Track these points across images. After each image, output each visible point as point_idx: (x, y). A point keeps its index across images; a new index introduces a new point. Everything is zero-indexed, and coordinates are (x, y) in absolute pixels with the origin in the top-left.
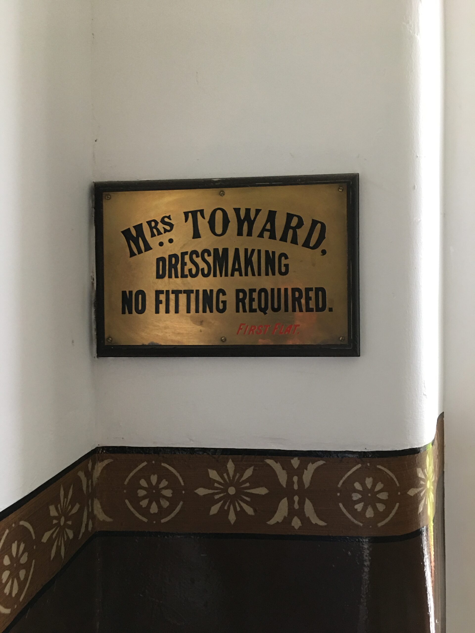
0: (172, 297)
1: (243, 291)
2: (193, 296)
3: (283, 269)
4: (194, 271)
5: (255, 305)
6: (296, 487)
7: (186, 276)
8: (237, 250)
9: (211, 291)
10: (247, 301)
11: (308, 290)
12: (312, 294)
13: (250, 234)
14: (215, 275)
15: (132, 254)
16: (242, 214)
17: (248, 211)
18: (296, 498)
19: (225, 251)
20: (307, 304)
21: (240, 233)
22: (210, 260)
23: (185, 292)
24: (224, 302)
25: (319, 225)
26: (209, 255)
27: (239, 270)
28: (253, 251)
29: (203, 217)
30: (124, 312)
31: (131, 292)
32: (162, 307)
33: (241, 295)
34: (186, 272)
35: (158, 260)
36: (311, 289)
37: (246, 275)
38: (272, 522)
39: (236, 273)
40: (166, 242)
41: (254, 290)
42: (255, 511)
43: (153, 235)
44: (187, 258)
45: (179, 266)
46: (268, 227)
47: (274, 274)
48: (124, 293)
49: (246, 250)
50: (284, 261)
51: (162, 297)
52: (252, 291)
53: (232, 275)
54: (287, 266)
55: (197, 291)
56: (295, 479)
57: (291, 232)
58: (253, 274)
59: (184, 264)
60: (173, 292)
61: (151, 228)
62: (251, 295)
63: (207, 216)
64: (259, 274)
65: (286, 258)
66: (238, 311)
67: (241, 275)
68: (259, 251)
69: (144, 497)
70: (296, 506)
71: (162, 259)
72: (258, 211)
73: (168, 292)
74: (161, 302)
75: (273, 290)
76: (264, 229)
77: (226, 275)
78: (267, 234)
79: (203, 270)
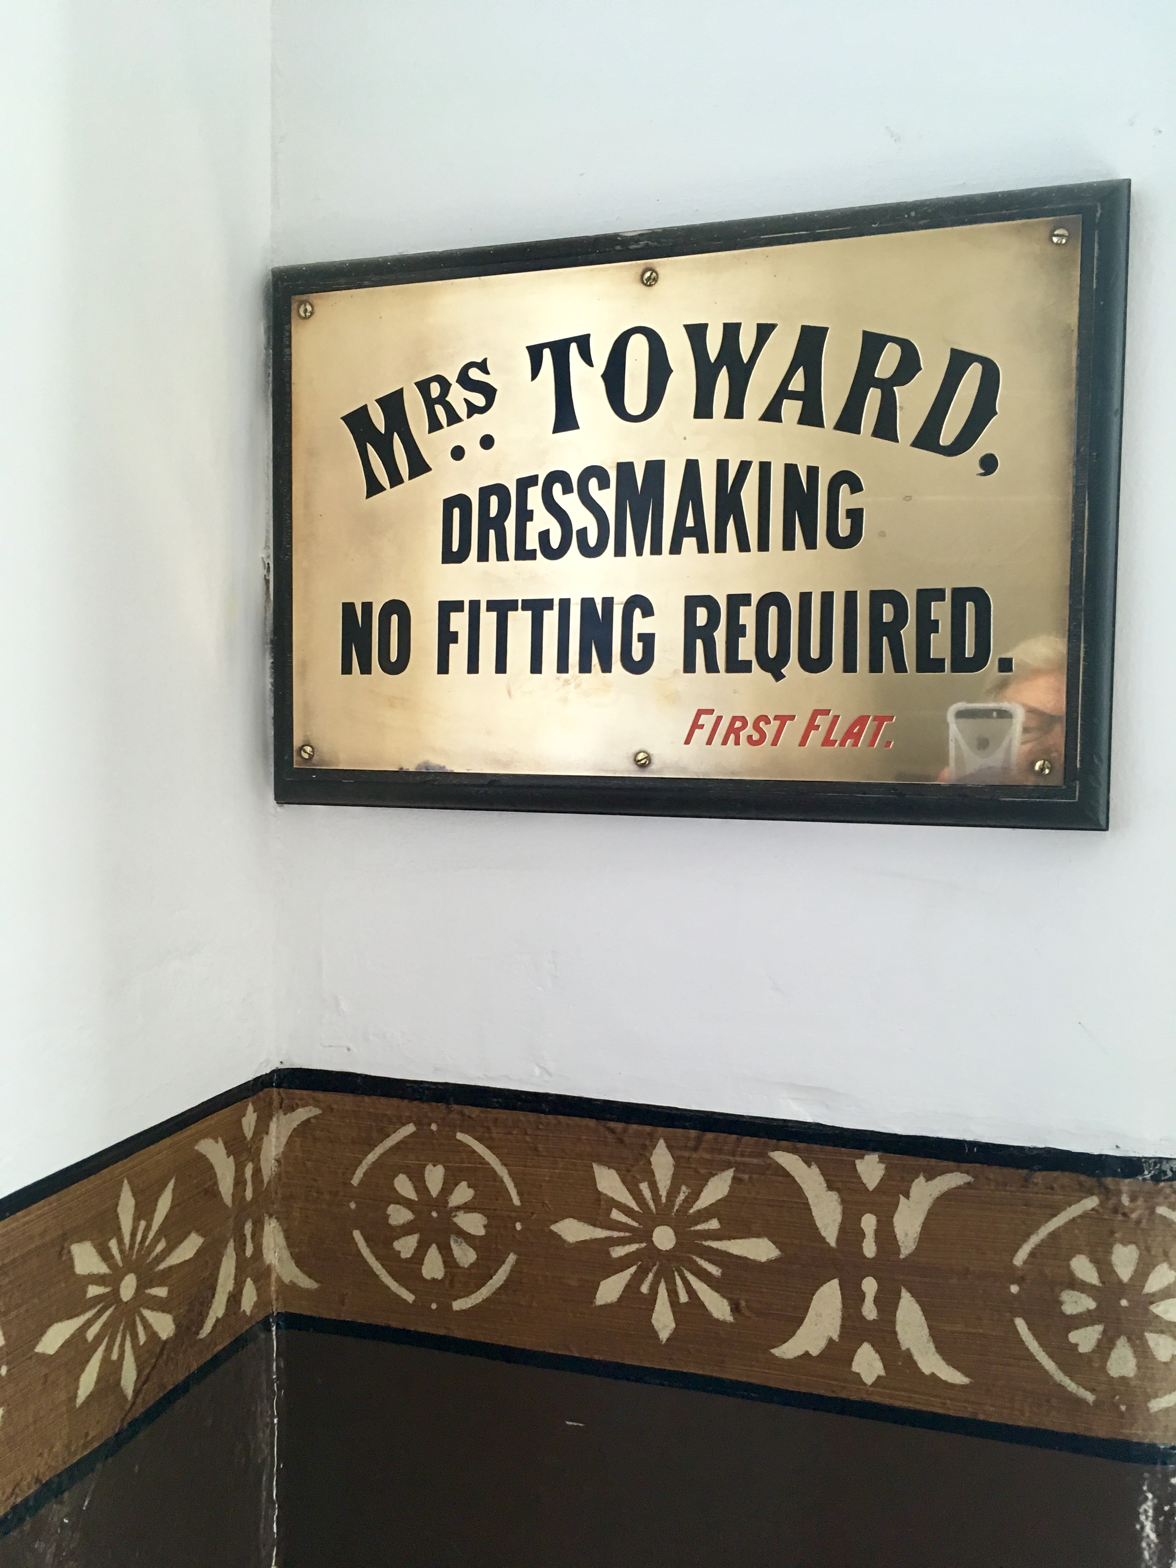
0: (488, 621)
1: (709, 602)
2: (551, 618)
3: (844, 528)
4: (555, 541)
5: (746, 649)
6: (869, 1249)
7: (531, 555)
8: (692, 468)
9: (608, 602)
10: (720, 635)
11: (927, 597)
12: (940, 611)
13: (735, 410)
14: (620, 551)
15: (374, 488)
16: (714, 345)
17: (731, 331)
18: (870, 1286)
19: (656, 469)
20: (923, 645)
21: (703, 409)
22: (607, 499)
23: (528, 605)
24: (648, 640)
25: (974, 372)
26: (604, 484)
27: (699, 532)
28: (744, 467)
29: (588, 360)
30: (347, 669)
31: (367, 607)
32: (459, 652)
33: (702, 616)
34: (533, 542)
35: (449, 504)
36: (939, 594)
37: (721, 547)
38: (789, 1350)
39: (689, 543)
40: (473, 448)
41: (745, 599)
42: (735, 1309)
43: (434, 425)
44: (534, 495)
45: (510, 524)
46: (798, 383)
47: (811, 543)
48: (348, 609)
49: (722, 466)
50: (846, 499)
51: (459, 622)
52: (737, 601)
53: (676, 548)
54: (855, 515)
55: (565, 604)
56: (869, 1222)
57: (873, 397)
58: (744, 546)
59: (524, 516)
60: (492, 605)
61: (430, 403)
62: (733, 615)
63: (601, 353)
64: (763, 545)
65: (856, 486)
66: (689, 666)
67: (702, 548)
68: (765, 468)
69: (406, 1230)
70: (870, 1311)
71: (460, 501)
72: (764, 331)
73: (475, 605)
74: (454, 637)
75: (805, 598)
76: (783, 393)
77: (656, 549)
78: (791, 409)
79: (583, 533)
